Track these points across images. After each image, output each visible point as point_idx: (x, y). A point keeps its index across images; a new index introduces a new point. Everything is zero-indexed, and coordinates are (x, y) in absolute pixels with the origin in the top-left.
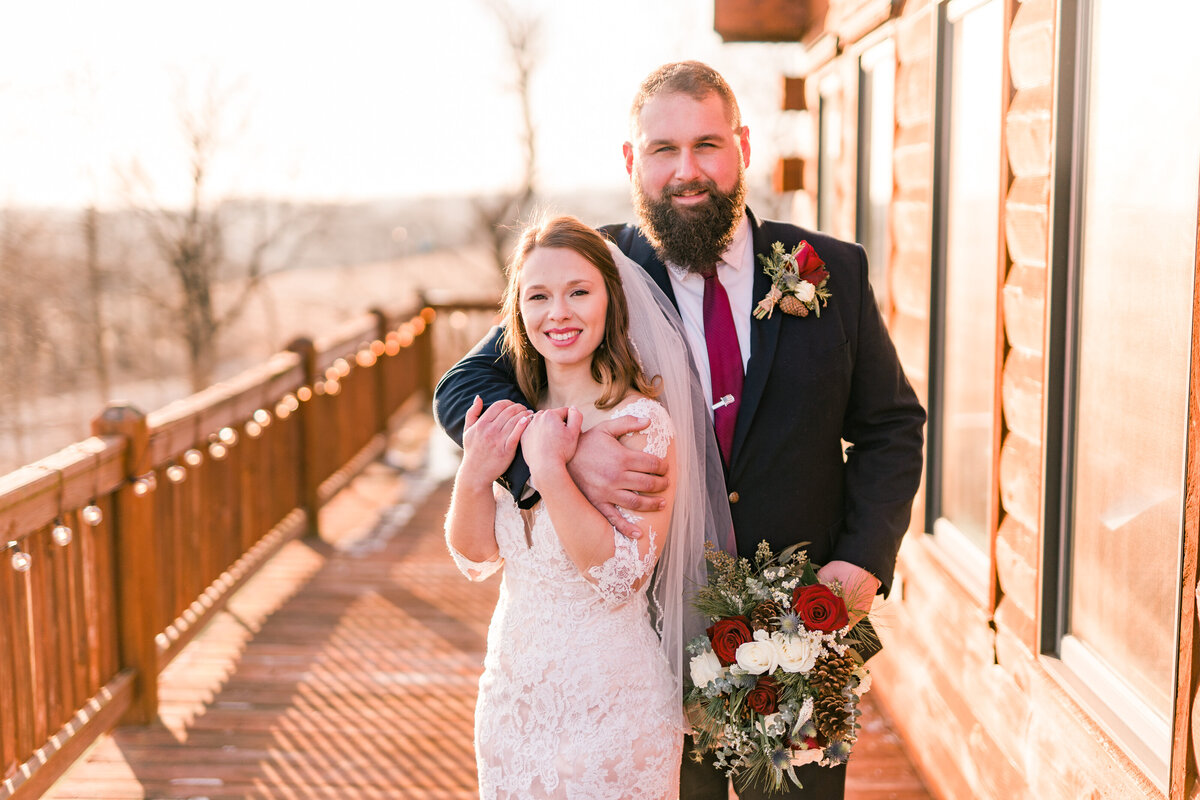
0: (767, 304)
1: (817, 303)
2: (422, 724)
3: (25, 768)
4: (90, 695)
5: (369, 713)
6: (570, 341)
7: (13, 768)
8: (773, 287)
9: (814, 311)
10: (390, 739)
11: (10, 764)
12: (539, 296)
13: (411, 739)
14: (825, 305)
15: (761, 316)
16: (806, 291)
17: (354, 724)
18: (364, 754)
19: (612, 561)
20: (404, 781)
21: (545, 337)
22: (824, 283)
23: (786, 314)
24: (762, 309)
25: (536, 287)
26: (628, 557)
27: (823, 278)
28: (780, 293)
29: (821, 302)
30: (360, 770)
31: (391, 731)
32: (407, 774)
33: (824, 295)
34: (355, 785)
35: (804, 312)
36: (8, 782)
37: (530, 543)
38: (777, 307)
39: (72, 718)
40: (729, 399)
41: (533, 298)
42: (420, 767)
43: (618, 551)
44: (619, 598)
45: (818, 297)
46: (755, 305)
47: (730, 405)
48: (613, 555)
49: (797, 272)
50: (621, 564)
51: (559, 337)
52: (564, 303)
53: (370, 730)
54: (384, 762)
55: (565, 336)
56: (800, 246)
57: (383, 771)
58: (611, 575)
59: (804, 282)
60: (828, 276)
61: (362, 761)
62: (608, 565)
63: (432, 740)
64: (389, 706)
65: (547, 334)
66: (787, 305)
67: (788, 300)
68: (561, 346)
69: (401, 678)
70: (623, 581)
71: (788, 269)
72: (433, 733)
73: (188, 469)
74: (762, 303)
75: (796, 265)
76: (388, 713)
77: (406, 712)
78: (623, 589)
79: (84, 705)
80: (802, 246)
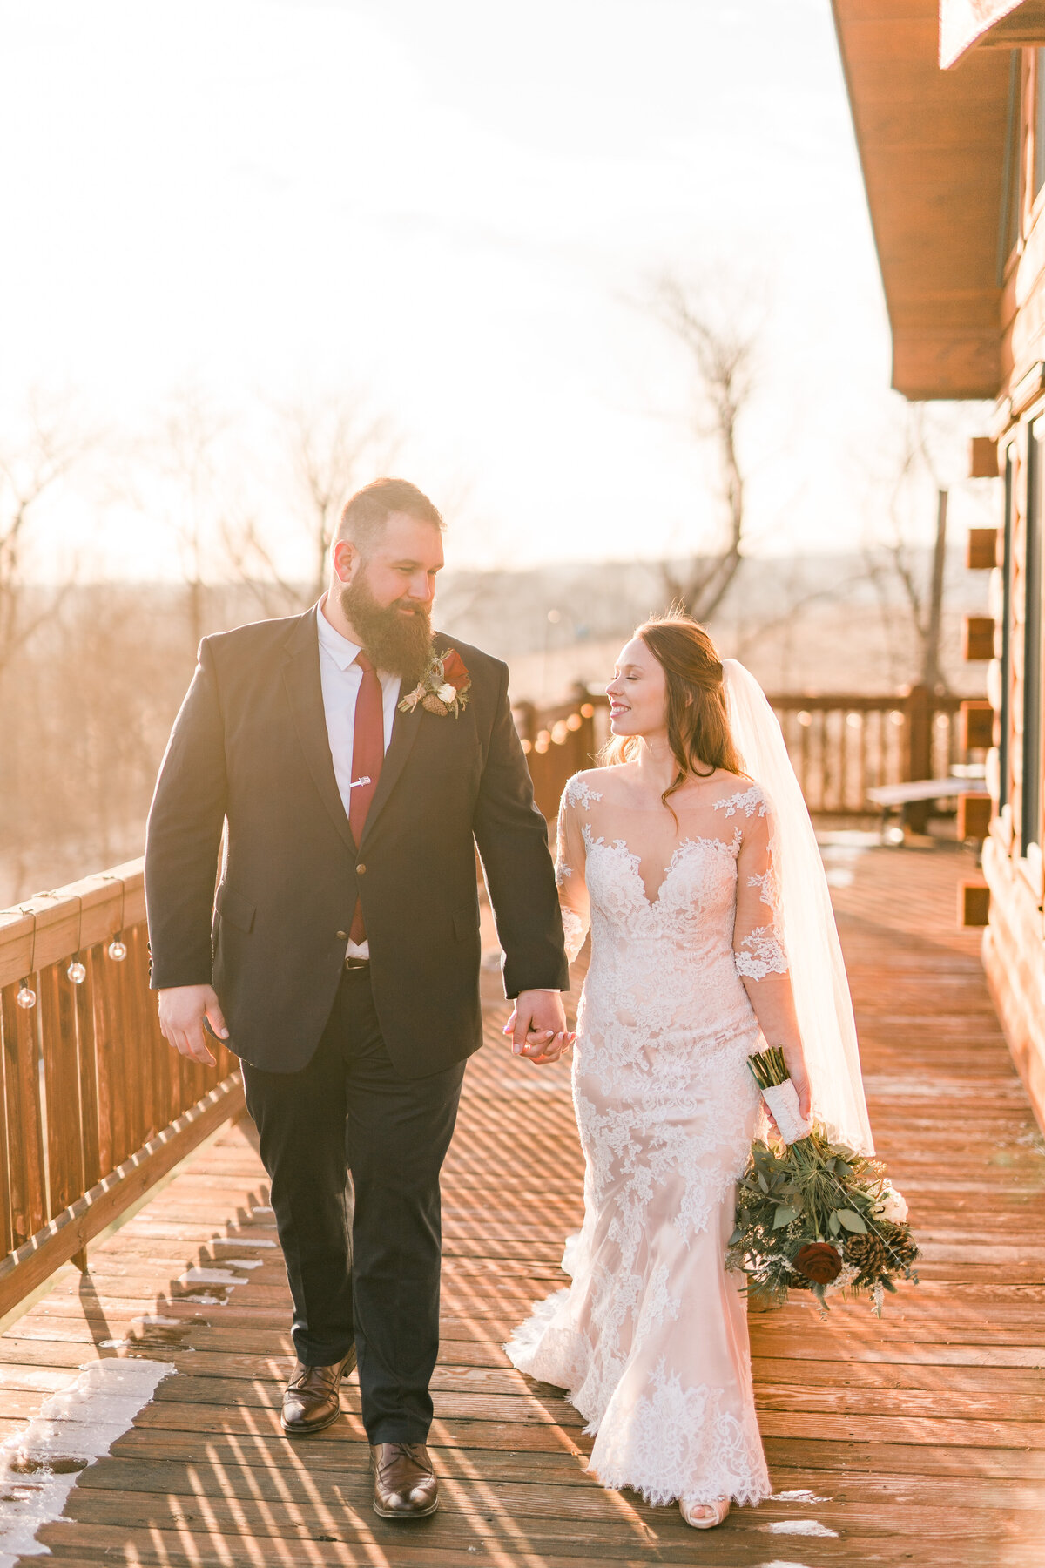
0: (412, 699)
1: (457, 706)
2: (546, 1125)
3: (162, 1135)
4: (221, 1080)
5: (492, 1114)
7: (151, 1134)
8: (419, 686)
9: (453, 713)
10: (510, 1135)
11: (149, 1131)
13: (533, 1137)
14: (464, 709)
15: (404, 709)
16: (448, 693)
17: (477, 1122)
18: (487, 1149)
20: (523, 1172)
22: (465, 689)
23: (427, 711)
24: (406, 703)
27: (465, 685)
28: (425, 692)
29: (460, 706)
30: (480, 1161)
31: (513, 1129)
32: (527, 1166)
33: (464, 699)
34: (474, 1173)
35: (444, 712)
36: (148, 1146)
38: (420, 703)
39: (203, 1097)
40: (367, 780)
42: (540, 1161)
45: (458, 701)
46: (400, 699)
47: (366, 785)
49: (442, 674)
53: (492, 1128)
54: (504, 1156)
56: (448, 652)
57: (503, 1163)
59: (447, 685)
60: (470, 685)
61: (482, 1154)
63: (554, 1138)
64: (514, 1109)
66: (429, 703)
67: (430, 699)
69: (528, 1085)
71: (435, 671)
72: (555, 1132)
74: (408, 698)
75: (442, 668)
76: (512, 1115)
77: (531, 1114)
79: (214, 1087)
80: (450, 652)
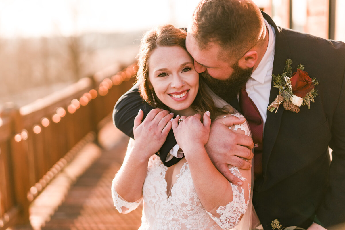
6: (184, 98)
12: (163, 74)
19: (231, 203)
21: (169, 96)
24: (272, 107)
25: (161, 70)
26: (239, 201)
37: (169, 193)
41: (159, 76)
43: (234, 198)
44: (231, 225)
48: (232, 200)
50: (236, 206)
51: (178, 96)
52: (179, 77)
55: (182, 96)
58: (229, 212)
62: (228, 205)
65: (170, 95)
68: (179, 101)
70: (235, 215)
73: (43, 127)
78: (234, 221)
